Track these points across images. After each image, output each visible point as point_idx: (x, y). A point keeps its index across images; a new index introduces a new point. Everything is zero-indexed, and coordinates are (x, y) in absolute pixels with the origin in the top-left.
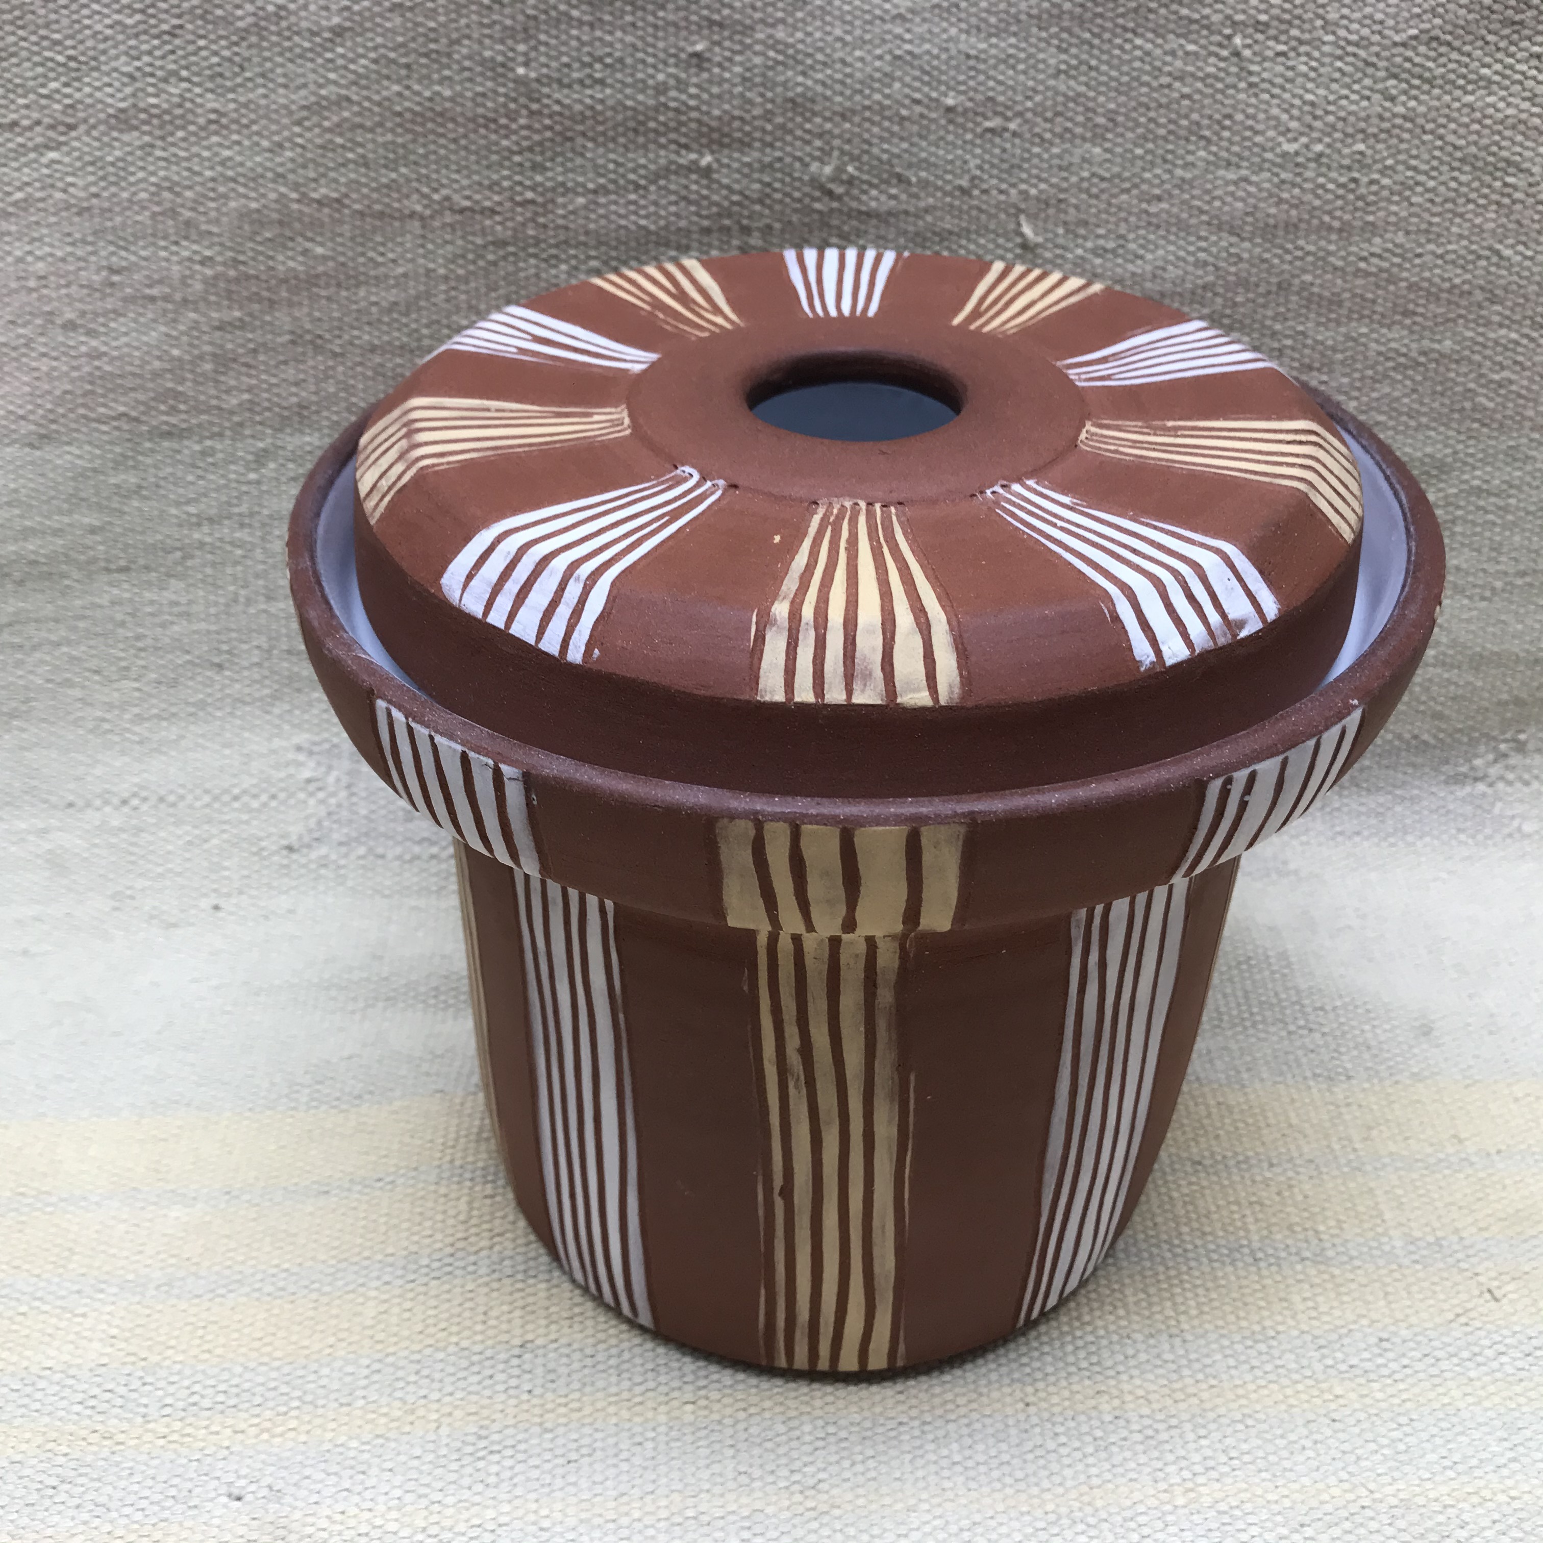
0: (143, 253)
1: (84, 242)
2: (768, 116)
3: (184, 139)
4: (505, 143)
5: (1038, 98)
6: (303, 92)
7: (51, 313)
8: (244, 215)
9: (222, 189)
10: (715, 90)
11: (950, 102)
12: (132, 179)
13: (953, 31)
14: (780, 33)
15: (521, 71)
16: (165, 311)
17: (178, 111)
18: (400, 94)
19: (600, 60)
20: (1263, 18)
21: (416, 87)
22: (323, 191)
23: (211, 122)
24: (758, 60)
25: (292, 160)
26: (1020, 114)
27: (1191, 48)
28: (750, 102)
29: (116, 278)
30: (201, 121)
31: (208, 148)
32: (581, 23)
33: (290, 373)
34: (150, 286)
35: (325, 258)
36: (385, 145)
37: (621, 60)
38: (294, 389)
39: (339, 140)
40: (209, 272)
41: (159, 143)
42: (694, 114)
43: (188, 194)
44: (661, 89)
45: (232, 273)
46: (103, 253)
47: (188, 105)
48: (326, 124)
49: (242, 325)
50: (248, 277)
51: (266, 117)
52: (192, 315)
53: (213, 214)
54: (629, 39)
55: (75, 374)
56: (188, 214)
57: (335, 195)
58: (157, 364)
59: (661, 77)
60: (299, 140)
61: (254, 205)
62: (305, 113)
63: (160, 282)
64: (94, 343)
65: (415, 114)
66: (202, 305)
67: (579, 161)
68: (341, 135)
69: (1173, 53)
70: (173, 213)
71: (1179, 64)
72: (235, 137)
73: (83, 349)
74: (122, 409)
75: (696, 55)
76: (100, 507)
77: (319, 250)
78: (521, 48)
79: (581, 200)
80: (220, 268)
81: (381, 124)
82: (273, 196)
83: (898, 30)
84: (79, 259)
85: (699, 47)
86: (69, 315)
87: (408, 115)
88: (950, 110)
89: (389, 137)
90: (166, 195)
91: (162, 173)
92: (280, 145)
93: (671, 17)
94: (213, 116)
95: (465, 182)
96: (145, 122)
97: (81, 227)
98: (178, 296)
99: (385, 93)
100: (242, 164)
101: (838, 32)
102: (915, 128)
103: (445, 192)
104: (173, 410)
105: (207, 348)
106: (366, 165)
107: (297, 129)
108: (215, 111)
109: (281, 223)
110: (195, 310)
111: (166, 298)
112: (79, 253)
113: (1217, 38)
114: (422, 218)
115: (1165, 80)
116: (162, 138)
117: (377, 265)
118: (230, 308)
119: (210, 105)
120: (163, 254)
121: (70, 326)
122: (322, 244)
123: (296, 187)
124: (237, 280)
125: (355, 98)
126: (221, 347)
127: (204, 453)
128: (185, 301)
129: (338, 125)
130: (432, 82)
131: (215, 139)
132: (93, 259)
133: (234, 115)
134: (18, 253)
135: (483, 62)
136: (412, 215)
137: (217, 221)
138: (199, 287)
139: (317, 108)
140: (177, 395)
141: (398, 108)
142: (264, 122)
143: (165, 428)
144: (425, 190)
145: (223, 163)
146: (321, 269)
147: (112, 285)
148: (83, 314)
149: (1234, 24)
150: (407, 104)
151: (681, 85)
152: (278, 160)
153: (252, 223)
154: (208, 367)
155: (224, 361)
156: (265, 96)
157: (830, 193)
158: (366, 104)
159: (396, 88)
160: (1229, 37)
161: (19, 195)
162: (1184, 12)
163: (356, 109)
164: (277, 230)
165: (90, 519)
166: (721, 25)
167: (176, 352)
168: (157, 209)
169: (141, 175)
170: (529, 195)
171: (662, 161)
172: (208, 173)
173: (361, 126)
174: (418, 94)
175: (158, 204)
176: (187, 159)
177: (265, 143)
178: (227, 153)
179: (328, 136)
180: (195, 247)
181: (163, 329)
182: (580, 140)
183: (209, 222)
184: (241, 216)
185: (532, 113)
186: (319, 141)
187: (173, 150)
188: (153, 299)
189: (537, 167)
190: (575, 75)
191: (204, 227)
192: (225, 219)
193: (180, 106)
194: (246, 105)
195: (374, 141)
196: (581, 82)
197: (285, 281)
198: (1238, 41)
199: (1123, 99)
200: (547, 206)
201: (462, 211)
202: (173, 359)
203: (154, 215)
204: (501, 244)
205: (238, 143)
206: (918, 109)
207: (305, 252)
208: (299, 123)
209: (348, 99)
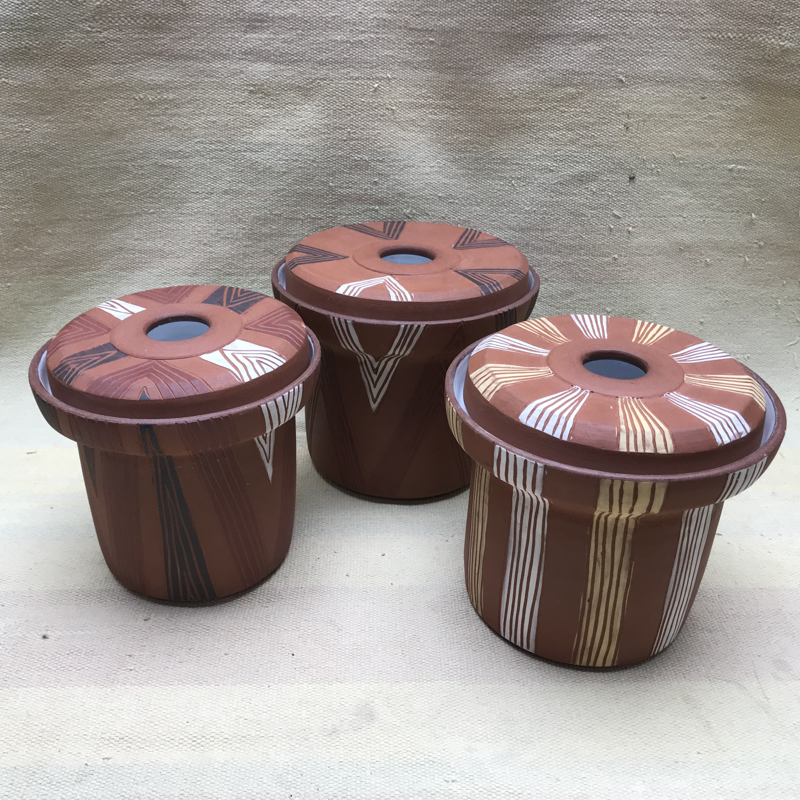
0: (227, 226)
1: (212, 223)
2: (393, 197)
3: (241, 197)
4: (325, 202)
5: (463, 195)
6: (274, 187)
7: (200, 241)
9: (250, 210)
10: (380, 190)
11: (440, 195)
12: (226, 207)
13: (441, 177)
14: (397, 177)
15: (331, 184)
16: (231, 242)
17: (241, 190)
19: (351, 182)
20: (519, 176)
21: (303, 187)
22: (277, 212)
23: (249, 193)
24: (391, 183)
25: (269, 204)
26: (458, 199)
27: (502, 183)
28: (388, 193)
29: (219, 232)
30: (246, 193)
31: (247, 200)
32: (347, 173)
35: (276, 229)
36: (294, 201)
37: (356, 182)
38: (263, 264)
41: (235, 198)
42: (374, 196)
43: (241, 211)
44: (366, 190)
45: (250, 232)
46: (216, 226)
47: (243, 189)
48: (279, 195)
49: (251, 246)
50: (254, 233)
51: (263, 193)
52: (238, 243)
53: (247, 217)
54: (359, 177)
55: (205, 257)
56: (240, 216)
57: (279, 213)
58: (227, 255)
59: (366, 187)
60: (271, 199)
61: (258, 215)
62: (274, 192)
63: (231, 234)
64: (211, 249)
65: (303, 194)
66: (241, 240)
67: (344, 207)
68: (282, 198)
69: (497, 184)
70: (236, 216)
71: (499, 187)
72: (255, 197)
73: (208, 250)
74: (216, 267)
75: (375, 182)
77: (274, 227)
78: (331, 178)
79: (344, 217)
80: (247, 231)
81: (293, 196)
82: (263, 213)
83: (427, 177)
85: (376, 180)
86: (205, 242)
87: (301, 194)
88: (440, 197)
89: (295, 199)
90: (235, 211)
92: (266, 200)
93: (369, 172)
95: (314, 211)
96: (231, 193)
97: (211, 219)
98: (235, 238)
99: (295, 188)
100: (256, 204)
101: (411, 177)
102: (431, 201)
103: (309, 213)
104: (230, 268)
105: (241, 252)
106: (288, 206)
108: (250, 191)
109: (265, 220)
111: (232, 238)
112: (210, 225)
113: (508, 181)
114: (302, 220)
115: (495, 191)
117: (289, 231)
118: (248, 241)
119: (249, 189)
120: (232, 226)
121: (205, 244)
123: (269, 211)
124: (251, 234)
125: (287, 189)
126: (245, 251)
129: (282, 195)
130: (307, 186)
131: (249, 198)
132: (213, 227)
133: (255, 192)
134: (193, 225)
135: (321, 181)
136: (300, 219)
137: (248, 219)
138: (241, 235)
139: (277, 191)
140: (232, 264)
141: (298, 192)
144: (304, 213)
145: (251, 203)
146: (274, 232)
147: (218, 234)
148: (209, 241)
149: (512, 178)
150: (301, 191)
151: (371, 189)
152: (265, 204)
153: (257, 219)
154: (241, 257)
155: (245, 255)
156: (264, 188)
157: (408, 217)
158: (290, 190)
159: (298, 187)
160: (511, 181)
161: (196, 210)
162: (500, 174)
163: (287, 191)
164: (263, 221)
166: (382, 175)
167: (233, 252)
169: (229, 206)
170: (331, 215)
171: (366, 208)
172: (247, 206)
173: (288, 196)
175: (233, 213)
176: (242, 202)
177: (262, 199)
178: (252, 201)
179: (279, 198)
180: (241, 225)
181: (230, 246)
182: (345, 202)
184: (254, 217)
185: (333, 194)
186: (276, 199)
187: (238, 200)
188: (228, 238)
189: (333, 208)
190: (344, 186)
191: (244, 220)
194: (258, 190)
195: (291, 200)
196: (346, 187)
197: (264, 235)
198: (513, 182)
199: (484, 195)
200: (335, 218)
201: (313, 218)
202: (232, 254)
203: (231, 216)
204: (322, 227)
205: (255, 199)
206: (432, 197)
207: (270, 227)
208: (272, 195)
209: (285, 189)
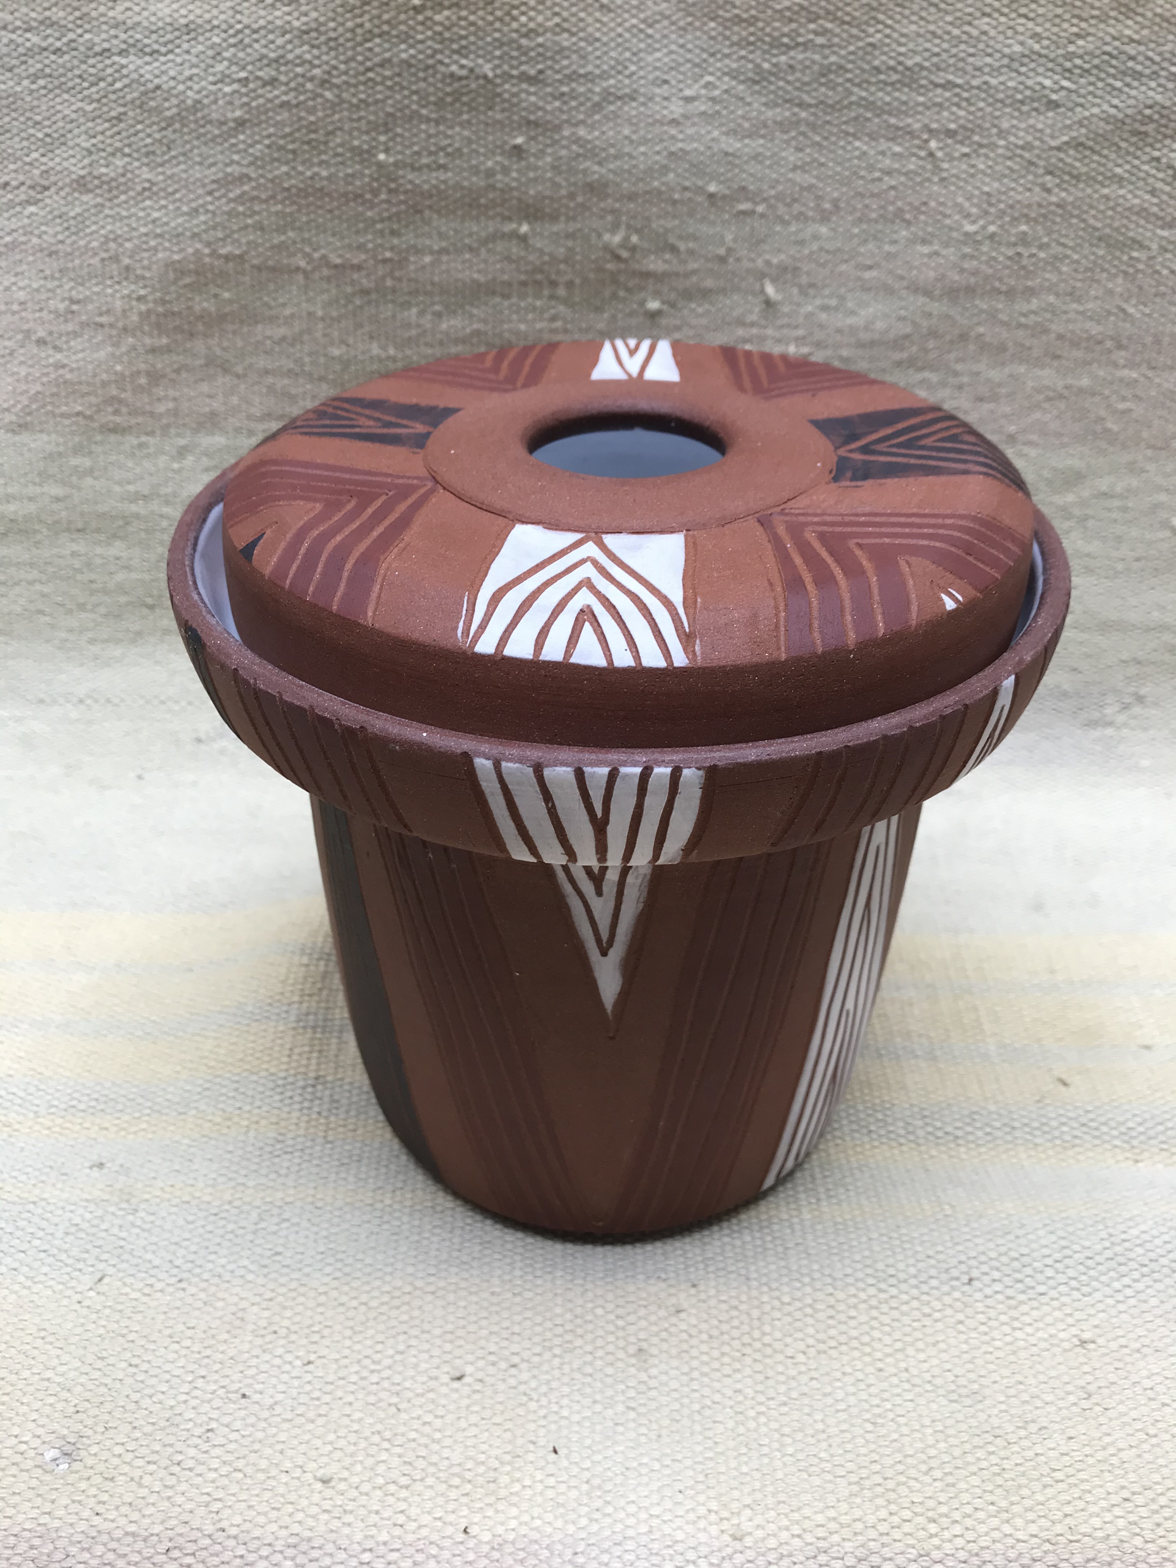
0: (96, 289)
1: (53, 277)
2: (572, 196)
3: (126, 202)
4: (369, 213)
5: (780, 188)
6: (213, 169)
7: (28, 331)
8: (169, 265)
9: (153, 243)
10: (531, 175)
11: (712, 189)
12: (88, 231)
13: (716, 133)
14: (582, 132)
15: (382, 157)
16: (111, 337)
17: (122, 180)
18: (287, 174)
19: (443, 149)
20: (953, 126)
21: (300, 168)
22: (229, 248)
23: (144, 189)
24: (564, 152)
25: (205, 223)
26: (765, 200)
27: (897, 149)
28: (557, 184)
29: (75, 307)
30: (139, 188)
31: (144, 209)
32: (428, 120)
33: (205, 387)
34: (101, 315)
35: (231, 301)
36: (277, 213)
37: (459, 150)
38: (207, 400)
39: (241, 209)
40: (143, 308)
41: (108, 204)
42: (515, 194)
43: (128, 245)
44: (490, 173)
45: (160, 309)
46: (67, 287)
47: (129, 175)
48: (231, 195)
49: (168, 350)
50: (173, 314)
51: (186, 187)
52: (131, 340)
53: (146, 262)
54: (466, 133)
55: (45, 379)
56: (128, 261)
57: (237, 252)
58: (104, 376)
59: (490, 164)
60: (210, 207)
61: (176, 257)
62: (215, 186)
63: (108, 312)
64: (59, 356)
65: (300, 190)
66: (138, 334)
67: (426, 228)
68: (243, 204)
69: (883, 153)
70: (115, 259)
71: (888, 162)
72: (163, 202)
73: (51, 360)
74: (79, 408)
75: (516, 147)
76: (64, 483)
77: (227, 295)
78: (382, 138)
79: (428, 259)
80: (151, 305)
81: (273, 197)
82: (190, 250)
83: (673, 132)
84: (49, 290)
85: (519, 140)
86: (41, 333)
87: (294, 191)
88: (711, 196)
89: (279, 207)
90: (112, 245)
91: (109, 227)
92: (196, 210)
93: (498, 116)
94: (147, 185)
95: (338, 244)
96: (97, 187)
97: (51, 266)
98: (120, 325)
99: (276, 172)
100: (167, 224)
101: (626, 132)
102: (685, 210)
103: (323, 251)
104: (116, 412)
105: (143, 366)
106: (262, 229)
107: (209, 199)
108: (148, 181)
110: (134, 336)
111: (111, 326)
112: (49, 286)
113: (916, 142)
114: (305, 272)
115: (877, 174)
116: (110, 200)
118: (160, 335)
119: (145, 176)
120: (109, 291)
121: (42, 342)
122: (228, 290)
123: (208, 244)
124: (165, 315)
125: (253, 175)
126: (153, 365)
127: (141, 446)
128: (125, 329)
129: (241, 196)
130: (312, 165)
131: (148, 203)
132: (59, 291)
133: (162, 185)
135: (353, 149)
136: (298, 269)
137: (149, 269)
138: (135, 318)
139: (226, 182)
140: (121, 401)
141: (286, 185)
142: (184, 191)
143: (111, 425)
144: (307, 250)
145: (154, 221)
146: (228, 309)
147: (73, 312)
148: (51, 333)
149: (930, 131)
150: (293, 182)
151: (506, 170)
152: (195, 222)
153: (175, 270)
154: (143, 381)
155: (155, 377)
156: (185, 171)
157: (618, 257)
158: (262, 181)
159: (284, 169)
160: (927, 141)
162: (893, 121)
163: (254, 184)
164: (194, 278)
165: (56, 490)
166: (536, 124)
167: (118, 368)
168: (105, 255)
169: (94, 228)
170: (388, 254)
171: (491, 230)
172: (143, 230)
173: (257, 198)
174: (301, 173)
175: (107, 251)
176: (128, 217)
177: (185, 209)
178: (156, 215)
179: (232, 205)
180: (133, 287)
181: (109, 349)
182: (427, 213)
183: (143, 268)
185: (390, 191)
186: (225, 208)
187: (117, 209)
188: (102, 326)
189: (393, 233)
190: (425, 161)
191: (139, 272)
192: (155, 267)
193: (123, 175)
194: (170, 177)
195: (267, 210)
196: (428, 166)
197: (202, 317)
198: (933, 144)
199: (844, 189)
200: (402, 263)
201: (336, 266)
202: (116, 373)
203: (103, 260)
204: (365, 292)
205: (165, 207)
206: (688, 195)
207: (216, 296)
208: (210, 193)
209: (247, 176)
